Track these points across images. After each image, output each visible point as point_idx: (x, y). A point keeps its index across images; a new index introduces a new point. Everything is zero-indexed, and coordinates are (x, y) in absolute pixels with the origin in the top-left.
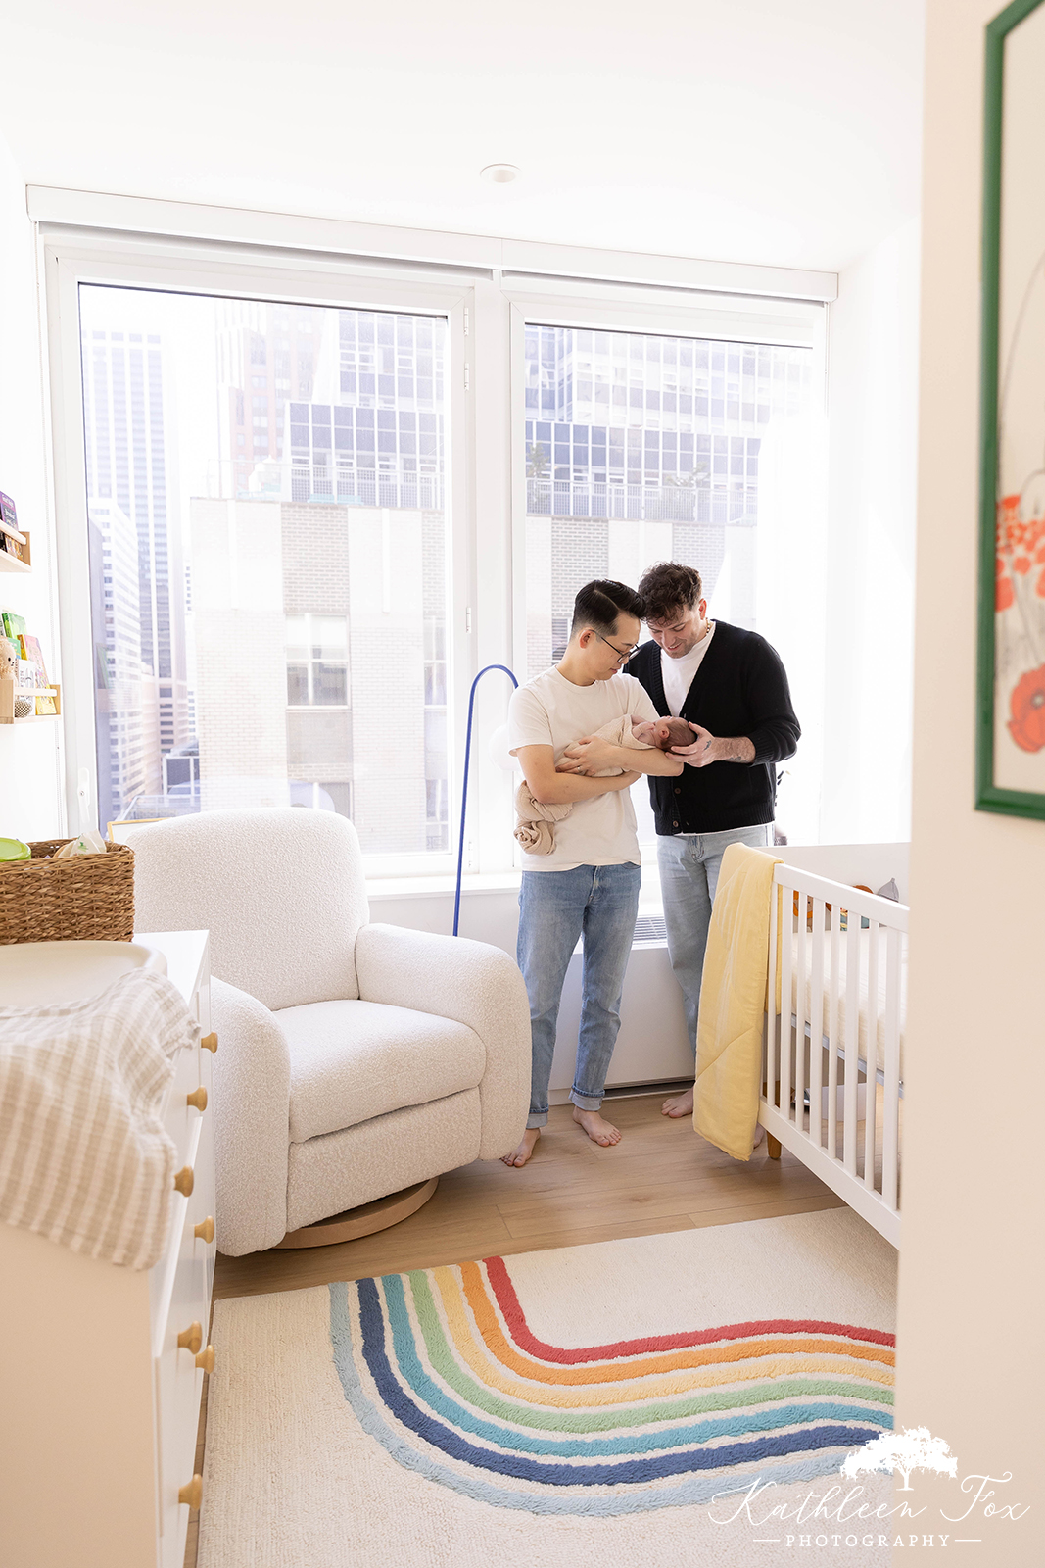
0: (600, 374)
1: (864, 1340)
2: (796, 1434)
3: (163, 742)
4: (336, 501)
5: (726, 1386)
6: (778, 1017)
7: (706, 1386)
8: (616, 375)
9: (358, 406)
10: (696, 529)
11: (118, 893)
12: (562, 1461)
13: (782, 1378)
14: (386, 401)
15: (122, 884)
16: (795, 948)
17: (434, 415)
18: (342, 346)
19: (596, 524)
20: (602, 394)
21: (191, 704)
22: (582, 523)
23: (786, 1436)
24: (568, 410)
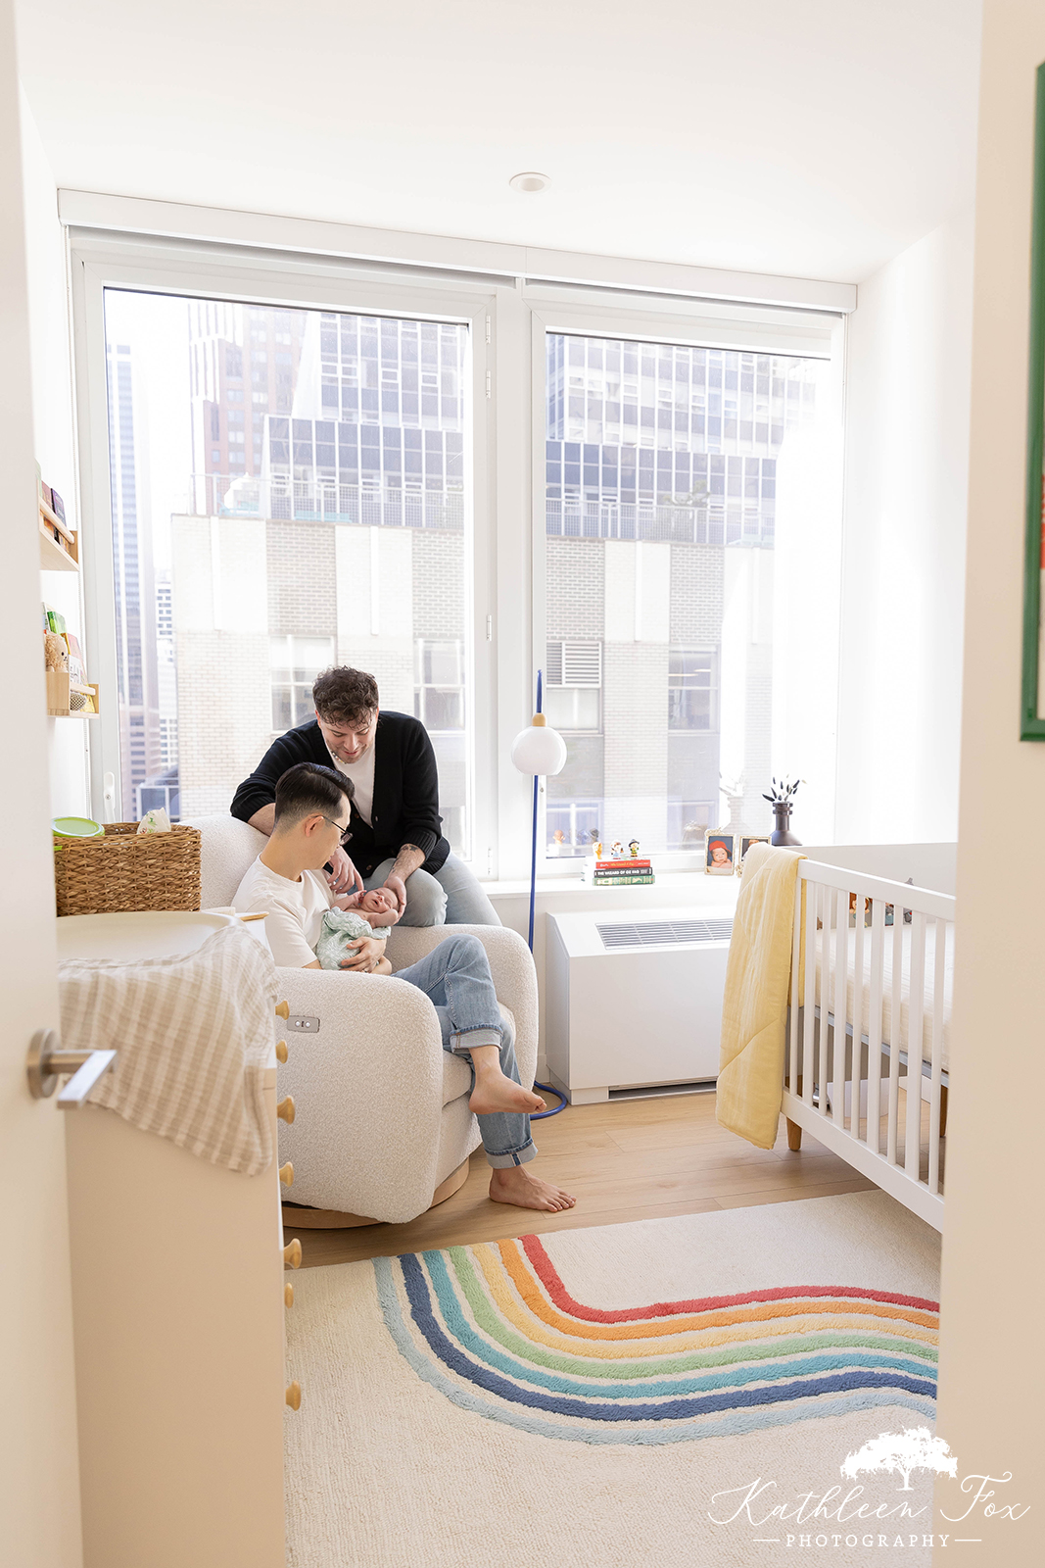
0: (592, 389)
1: (887, 1301)
2: (827, 1379)
3: (135, 772)
4: (323, 519)
5: (759, 1341)
6: (801, 1009)
7: (740, 1340)
8: (609, 390)
9: (340, 420)
10: (695, 550)
11: (187, 870)
12: (610, 1402)
13: (812, 1334)
14: (369, 416)
15: (190, 862)
16: (819, 941)
17: (421, 431)
18: (323, 358)
19: (592, 544)
20: (594, 412)
21: (163, 733)
22: (578, 543)
23: (817, 1380)
24: (559, 427)
